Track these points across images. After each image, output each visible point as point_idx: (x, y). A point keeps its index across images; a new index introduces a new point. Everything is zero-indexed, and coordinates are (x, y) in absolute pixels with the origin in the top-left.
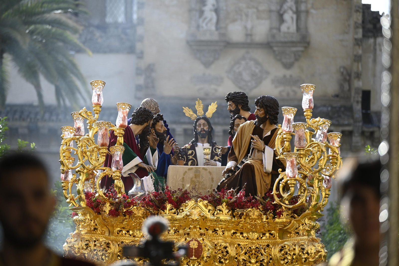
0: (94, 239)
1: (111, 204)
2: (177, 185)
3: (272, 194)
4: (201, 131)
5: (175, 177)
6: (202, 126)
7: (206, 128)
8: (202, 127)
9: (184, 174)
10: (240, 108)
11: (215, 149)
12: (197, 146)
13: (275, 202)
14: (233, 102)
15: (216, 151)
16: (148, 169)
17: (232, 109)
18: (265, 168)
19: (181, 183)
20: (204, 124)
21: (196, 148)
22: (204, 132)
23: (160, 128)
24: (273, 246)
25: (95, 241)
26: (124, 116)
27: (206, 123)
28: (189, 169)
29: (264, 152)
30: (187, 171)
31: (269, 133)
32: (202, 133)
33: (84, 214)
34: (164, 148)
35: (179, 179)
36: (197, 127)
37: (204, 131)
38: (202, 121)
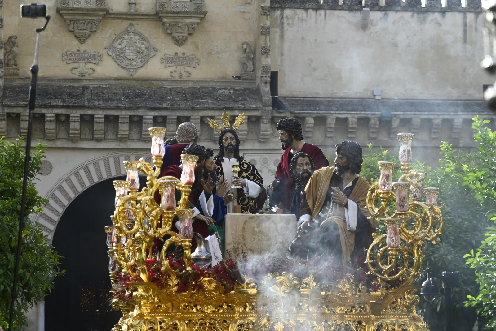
0: (159, 320)
1: (179, 277)
2: (237, 236)
3: (366, 262)
4: (228, 145)
5: (234, 227)
6: (229, 140)
7: (233, 143)
8: (229, 142)
9: (245, 224)
10: (293, 137)
11: (243, 164)
12: (223, 161)
13: (369, 273)
14: (286, 131)
15: (244, 167)
16: (207, 223)
17: (284, 139)
18: (349, 226)
19: (241, 234)
20: (231, 138)
21: (222, 164)
22: (232, 147)
23: (210, 165)
24: (366, 323)
25: (160, 323)
26: (191, 171)
27: (234, 136)
28: (251, 218)
29: (347, 208)
30: (248, 220)
31: (350, 184)
32: (229, 147)
33: (146, 290)
34: (217, 190)
35: (239, 230)
36: (223, 141)
37: (232, 145)
38: (229, 135)
